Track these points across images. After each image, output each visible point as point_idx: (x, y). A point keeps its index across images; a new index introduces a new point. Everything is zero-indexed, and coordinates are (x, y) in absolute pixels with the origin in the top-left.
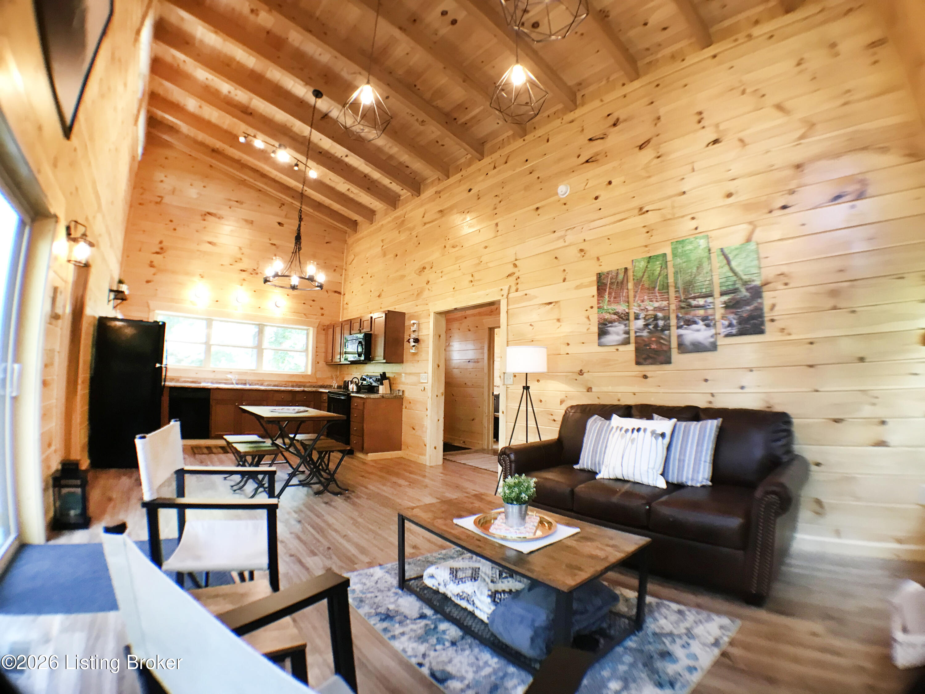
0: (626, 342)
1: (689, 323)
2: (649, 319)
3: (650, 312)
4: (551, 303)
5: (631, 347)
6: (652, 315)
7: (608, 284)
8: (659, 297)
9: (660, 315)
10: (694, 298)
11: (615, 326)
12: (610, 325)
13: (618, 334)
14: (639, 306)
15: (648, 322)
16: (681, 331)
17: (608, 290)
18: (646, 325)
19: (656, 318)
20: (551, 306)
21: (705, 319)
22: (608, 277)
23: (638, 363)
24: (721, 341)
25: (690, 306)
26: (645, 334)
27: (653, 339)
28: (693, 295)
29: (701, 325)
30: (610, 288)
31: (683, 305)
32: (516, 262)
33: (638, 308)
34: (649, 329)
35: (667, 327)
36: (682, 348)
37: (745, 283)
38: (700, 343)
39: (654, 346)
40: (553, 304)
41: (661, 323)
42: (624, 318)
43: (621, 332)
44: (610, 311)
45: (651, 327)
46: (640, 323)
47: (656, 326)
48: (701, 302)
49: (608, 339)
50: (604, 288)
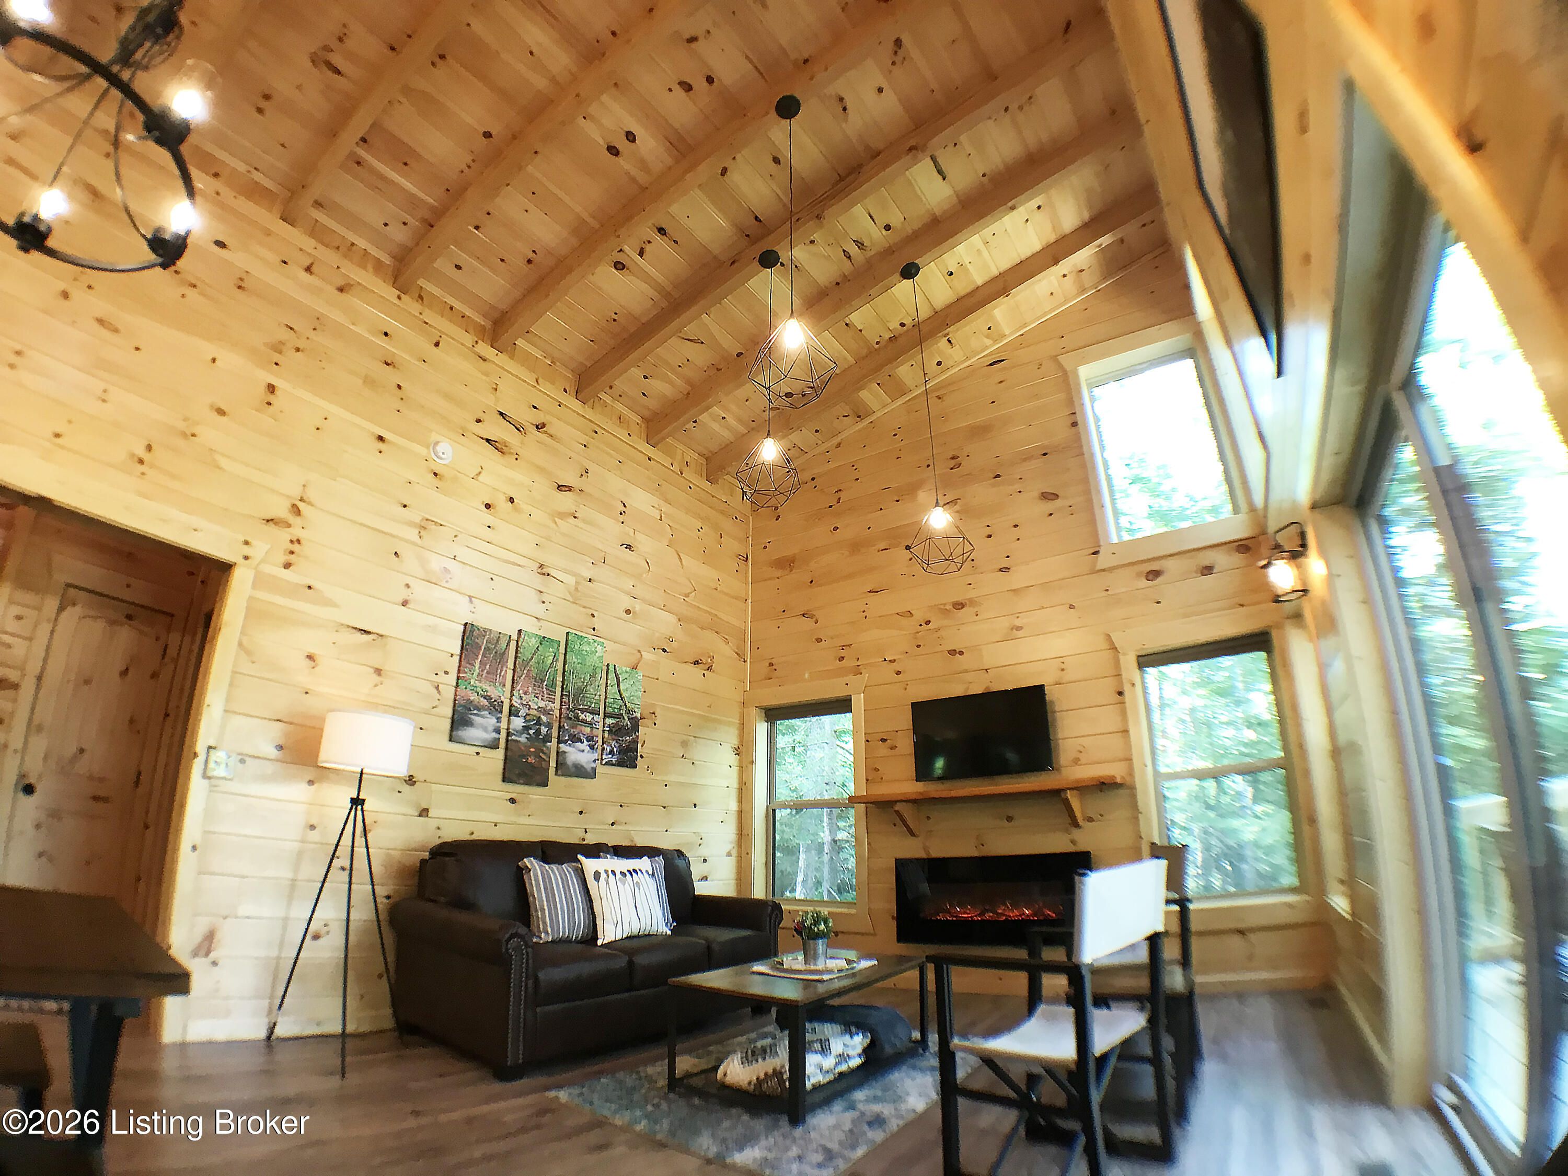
0: (494, 745)
1: (575, 739)
2: (529, 721)
3: (535, 712)
4: (367, 632)
5: (500, 754)
6: (535, 716)
7: (483, 648)
8: (546, 696)
9: (544, 718)
10: (583, 711)
11: (483, 717)
12: (475, 712)
13: (485, 729)
14: (521, 698)
15: (529, 724)
16: (563, 747)
17: (480, 656)
18: (526, 728)
19: (539, 722)
20: (366, 637)
21: (589, 739)
22: (484, 636)
23: (506, 778)
24: (601, 770)
25: (577, 717)
26: (523, 739)
27: (532, 750)
28: (581, 707)
29: (585, 746)
30: (483, 656)
31: (571, 715)
32: (301, 505)
33: (519, 701)
34: (529, 734)
35: (548, 738)
36: (562, 768)
37: (629, 711)
38: (582, 766)
39: (531, 760)
40: (371, 637)
41: (544, 730)
42: (495, 707)
43: (491, 728)
44: (479, 690)
45: (531, 732)
46: (518, 723)
47: (538, 732)
48: (589, 717)
49: (469, 733)
50: (475, 651)
